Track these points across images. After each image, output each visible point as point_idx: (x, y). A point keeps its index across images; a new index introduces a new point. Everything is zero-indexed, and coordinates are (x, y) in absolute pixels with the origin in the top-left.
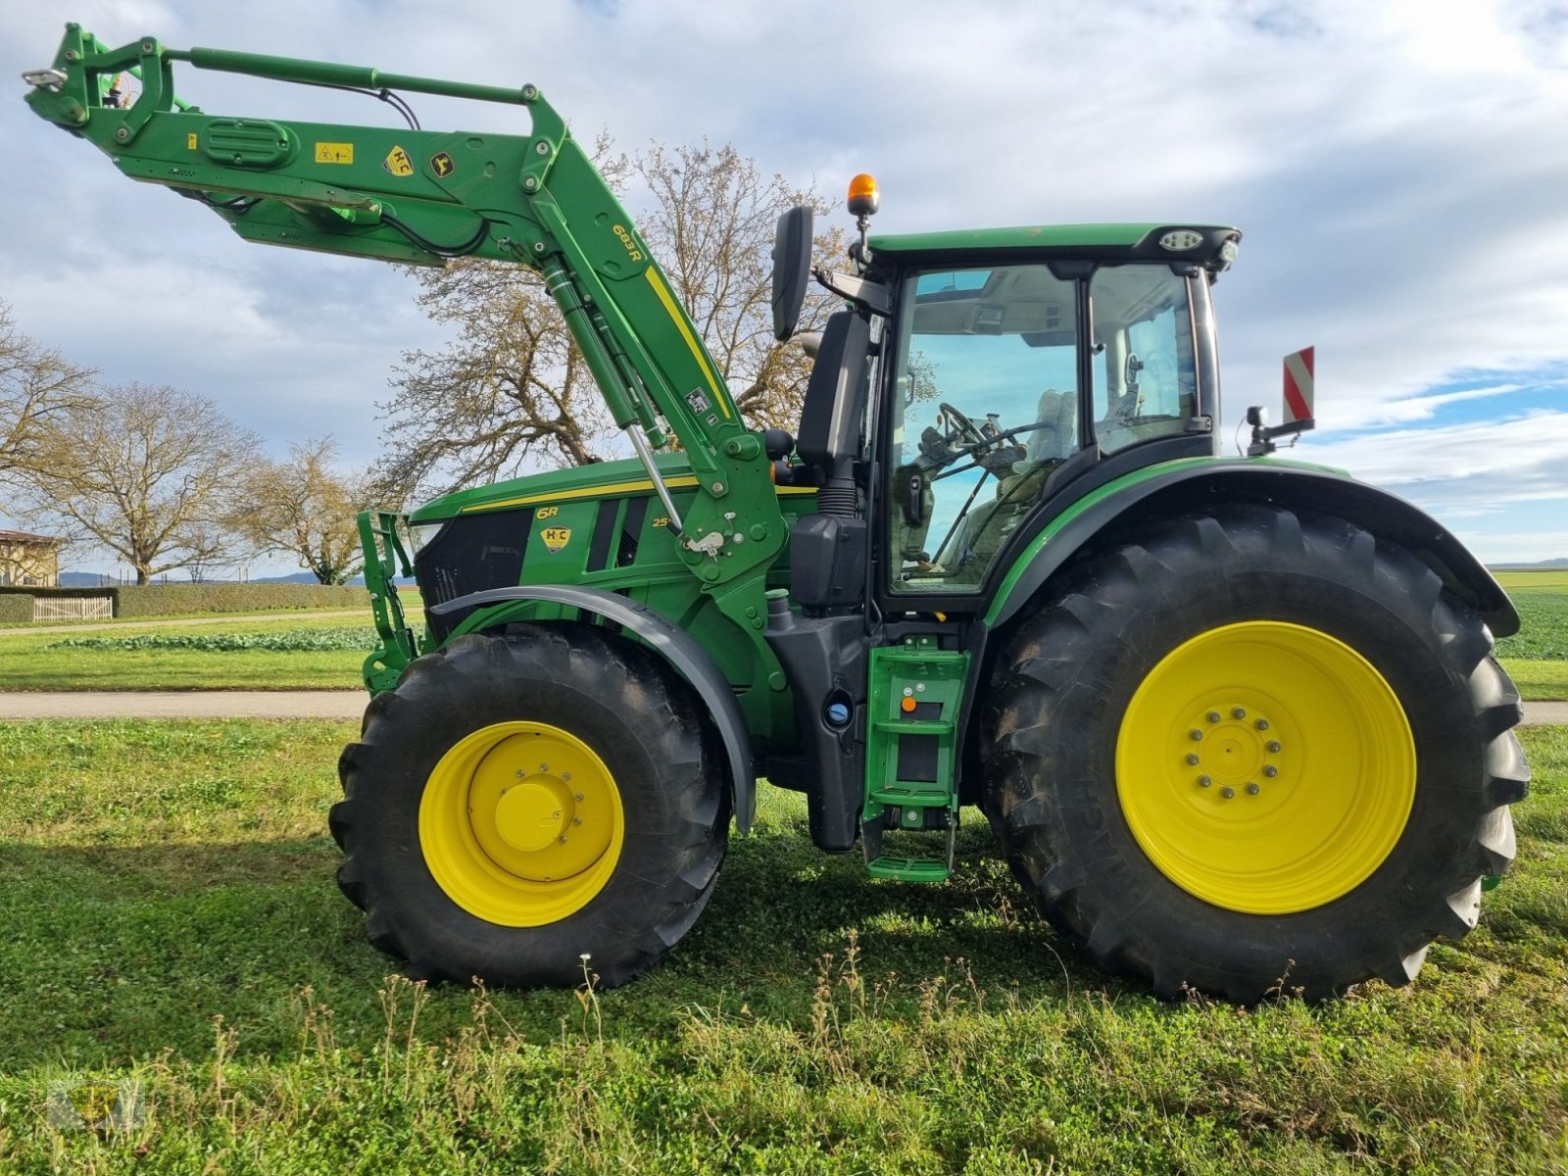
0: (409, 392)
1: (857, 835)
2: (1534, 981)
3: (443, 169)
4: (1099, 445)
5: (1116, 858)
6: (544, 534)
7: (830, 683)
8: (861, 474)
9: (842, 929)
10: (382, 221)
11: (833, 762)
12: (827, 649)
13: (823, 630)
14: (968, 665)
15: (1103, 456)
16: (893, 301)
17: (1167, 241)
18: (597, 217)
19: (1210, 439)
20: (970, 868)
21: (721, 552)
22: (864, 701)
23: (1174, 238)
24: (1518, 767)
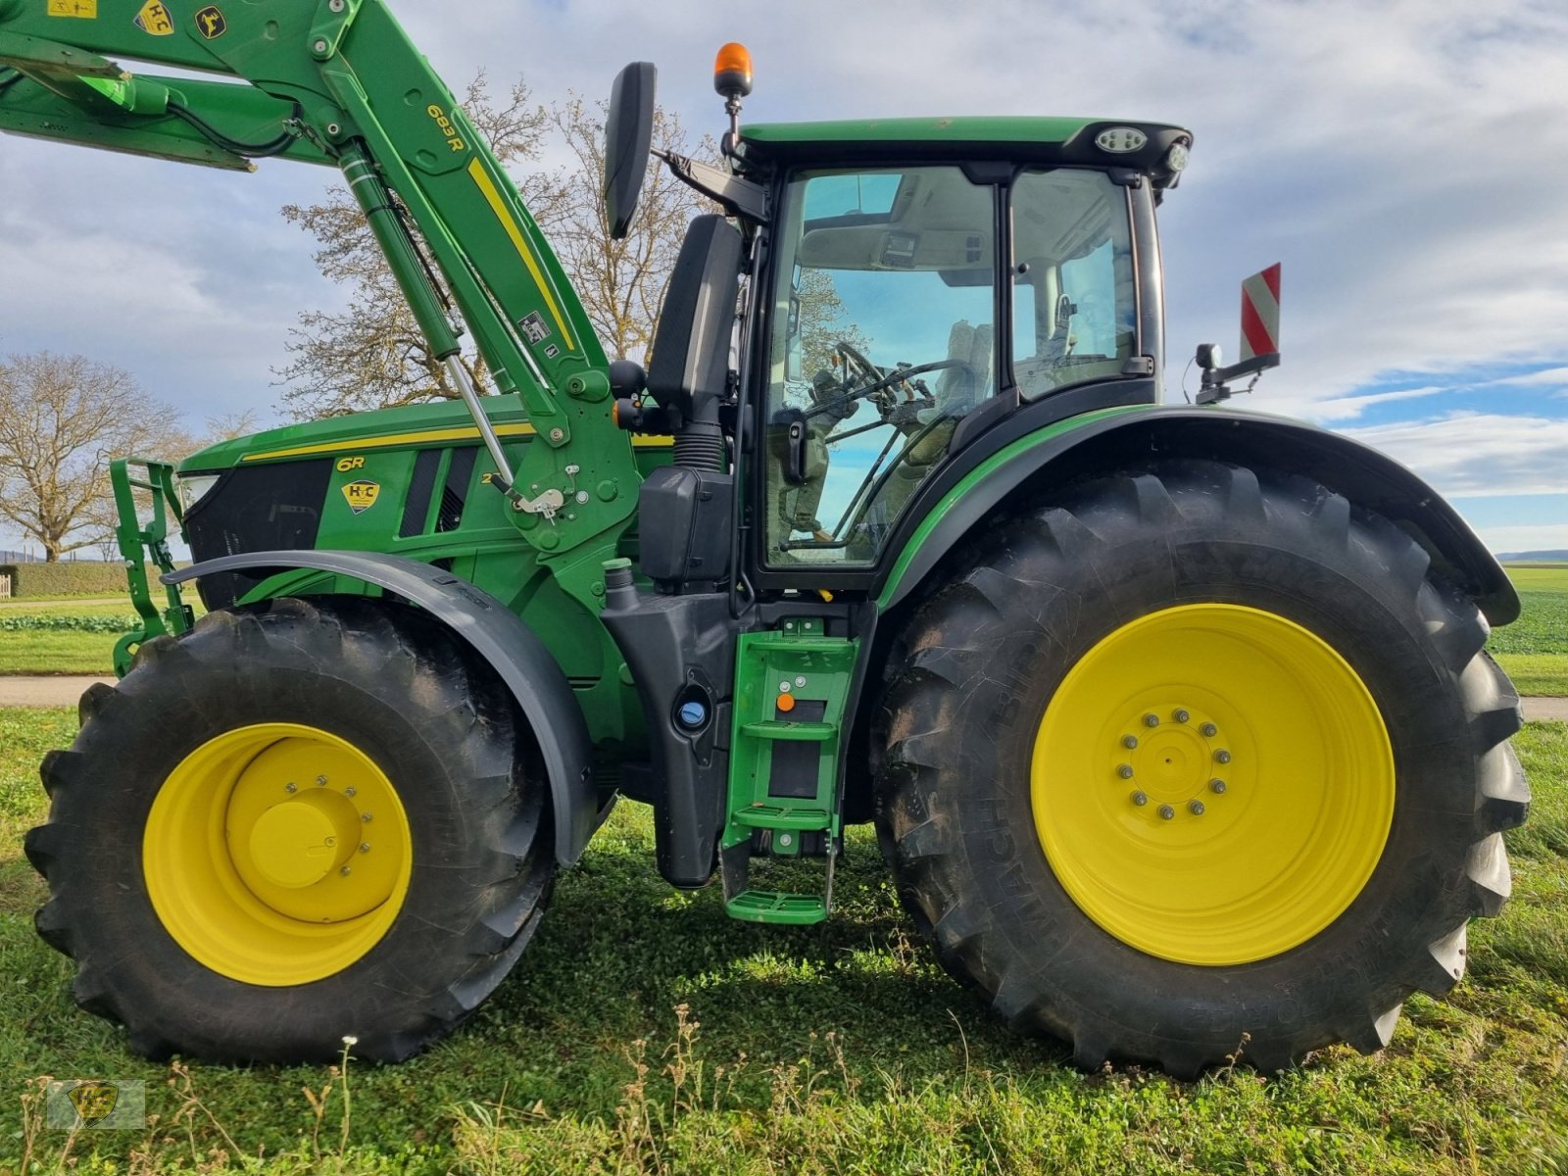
0: (310, 357)
1: (715, 864)
2: (1528, 1041)
3: (211, 28)
4: (1018, 387)
5: (1029, 897)
6: (346, 490)
7: (682, 676)
8: (728, 419)
9: (703, 976)
10: (169, 112)
11: (685, 774)
12: (678, 634)
13: (675, 610)
14: (856, 654)
15: (1023, 401)
16: (772, 207)
17: (1104, 141)
18: (408, 94)
19: (1153, 383)
20: (869, 892)
21: (560, 514)
22: (729, 698)
23: (1113, 137)
24: (1516, 784)
